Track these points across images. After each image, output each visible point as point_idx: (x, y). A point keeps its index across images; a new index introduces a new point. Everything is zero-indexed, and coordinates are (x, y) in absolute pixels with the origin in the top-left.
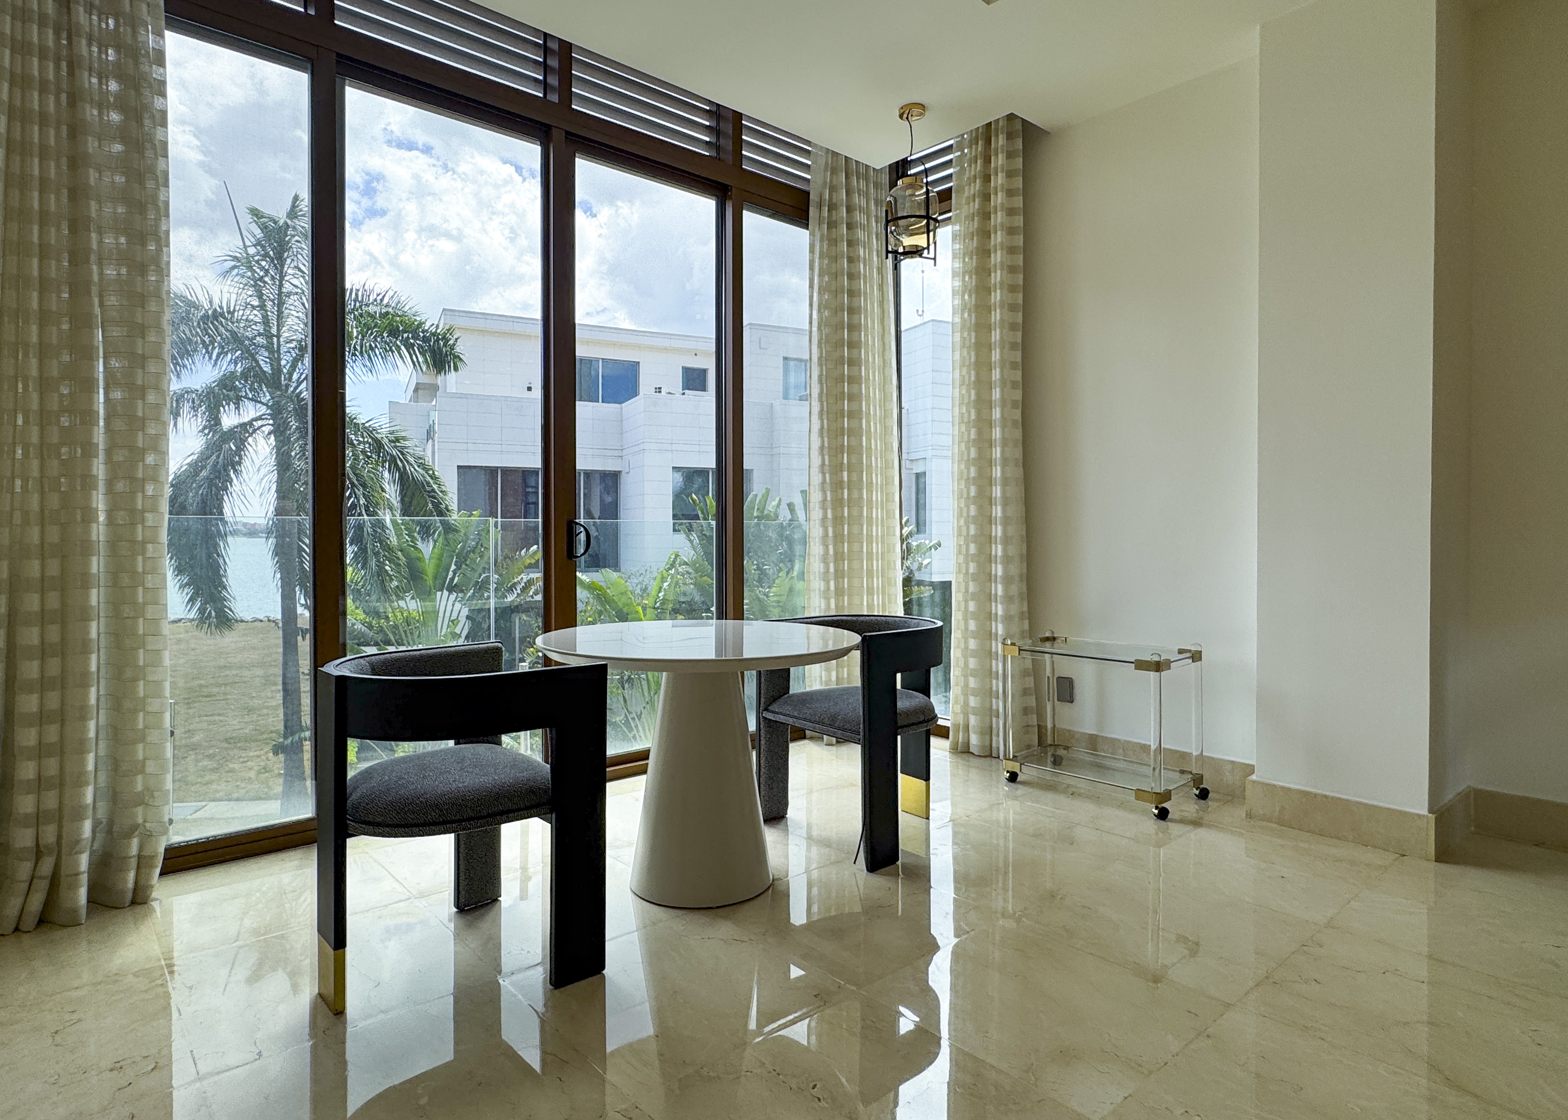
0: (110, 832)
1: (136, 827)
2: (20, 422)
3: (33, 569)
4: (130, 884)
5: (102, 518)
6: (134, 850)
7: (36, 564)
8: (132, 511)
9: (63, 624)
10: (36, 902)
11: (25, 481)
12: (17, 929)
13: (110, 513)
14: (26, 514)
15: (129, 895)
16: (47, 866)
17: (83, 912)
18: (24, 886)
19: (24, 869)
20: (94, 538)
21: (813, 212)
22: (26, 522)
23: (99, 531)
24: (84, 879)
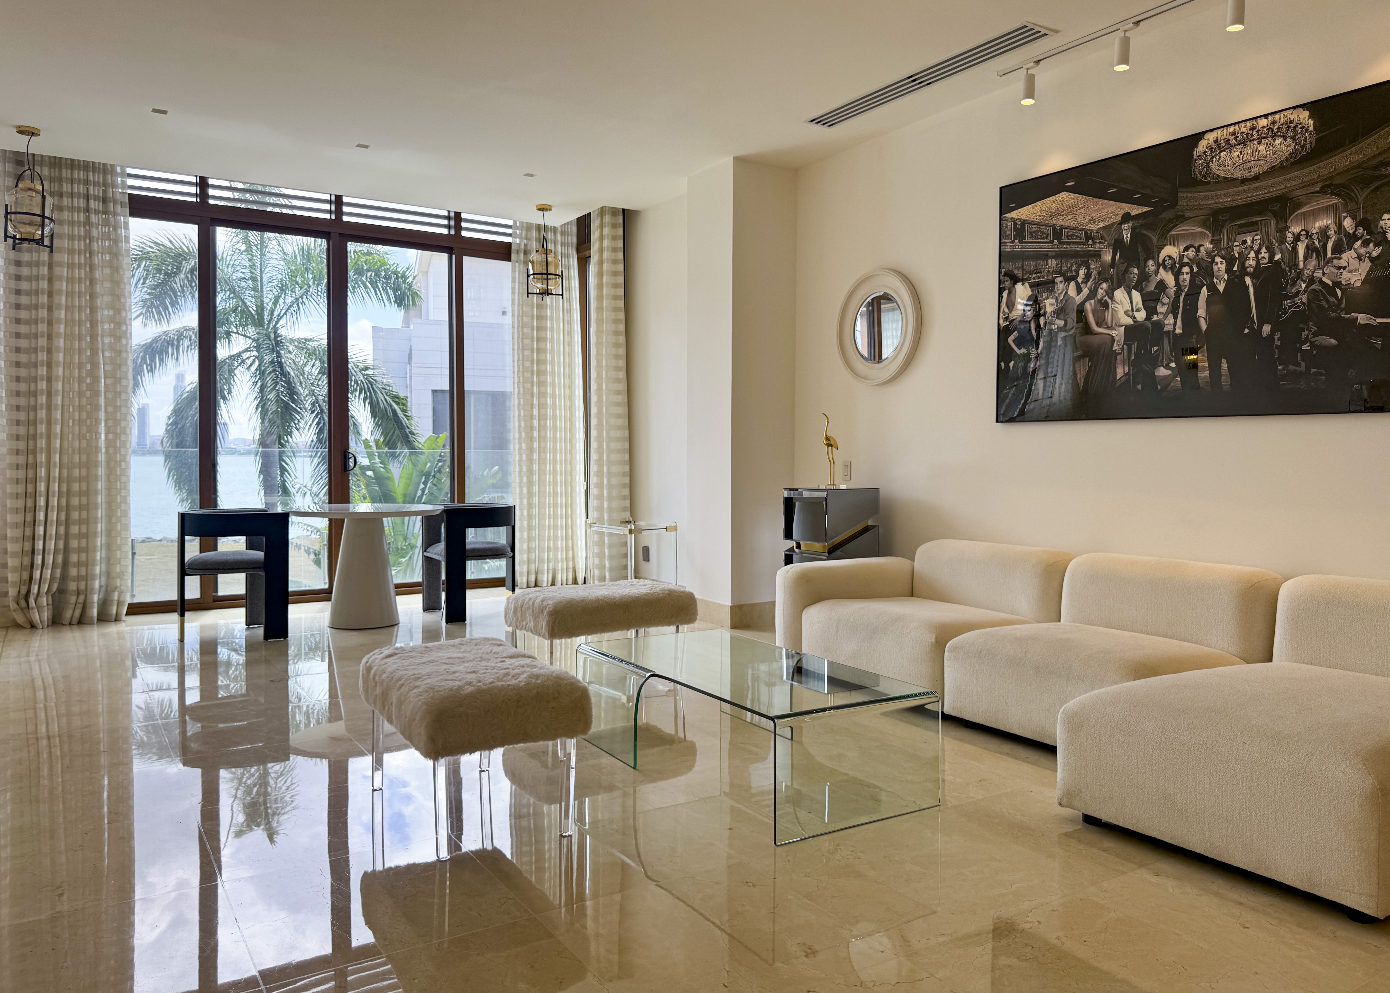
0: (107, 591)
1: (116, 588)
2: (71, 410)
3: (76, 473)
4: (114, 612)
5: (103, 450)
6: (116, 597)
7: (77, 471)
8: (115, 447)
9: (88, 496)
10: (78, 613)
11: (73, 435)
12: (70, 624)
13: (107, 448)
14: (73, 450)
15: (114, 617)
16: (82, 598)
17: (96, 619)
18: (73, 606)
19: (73, 599)
20: (100, 459)
21: (513, 256)
22: (73, 453)
23: (102, 457)
24: (96, 605)
